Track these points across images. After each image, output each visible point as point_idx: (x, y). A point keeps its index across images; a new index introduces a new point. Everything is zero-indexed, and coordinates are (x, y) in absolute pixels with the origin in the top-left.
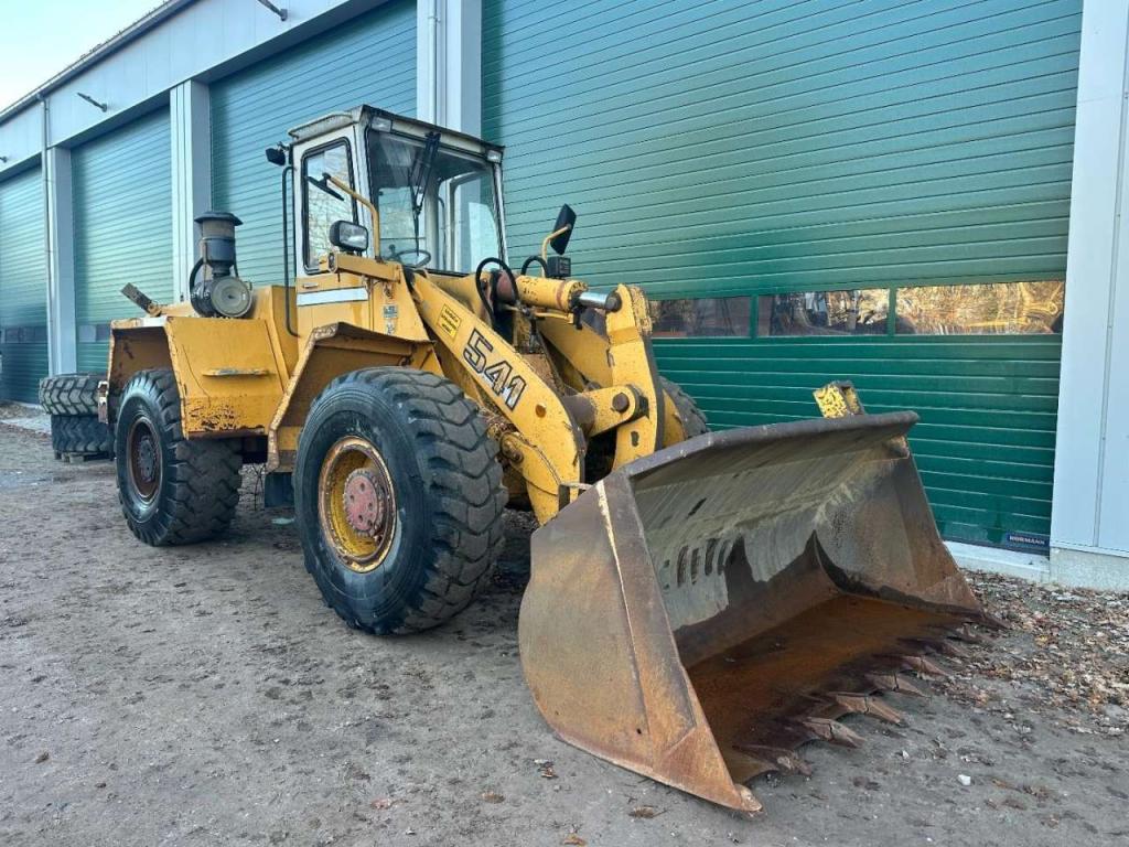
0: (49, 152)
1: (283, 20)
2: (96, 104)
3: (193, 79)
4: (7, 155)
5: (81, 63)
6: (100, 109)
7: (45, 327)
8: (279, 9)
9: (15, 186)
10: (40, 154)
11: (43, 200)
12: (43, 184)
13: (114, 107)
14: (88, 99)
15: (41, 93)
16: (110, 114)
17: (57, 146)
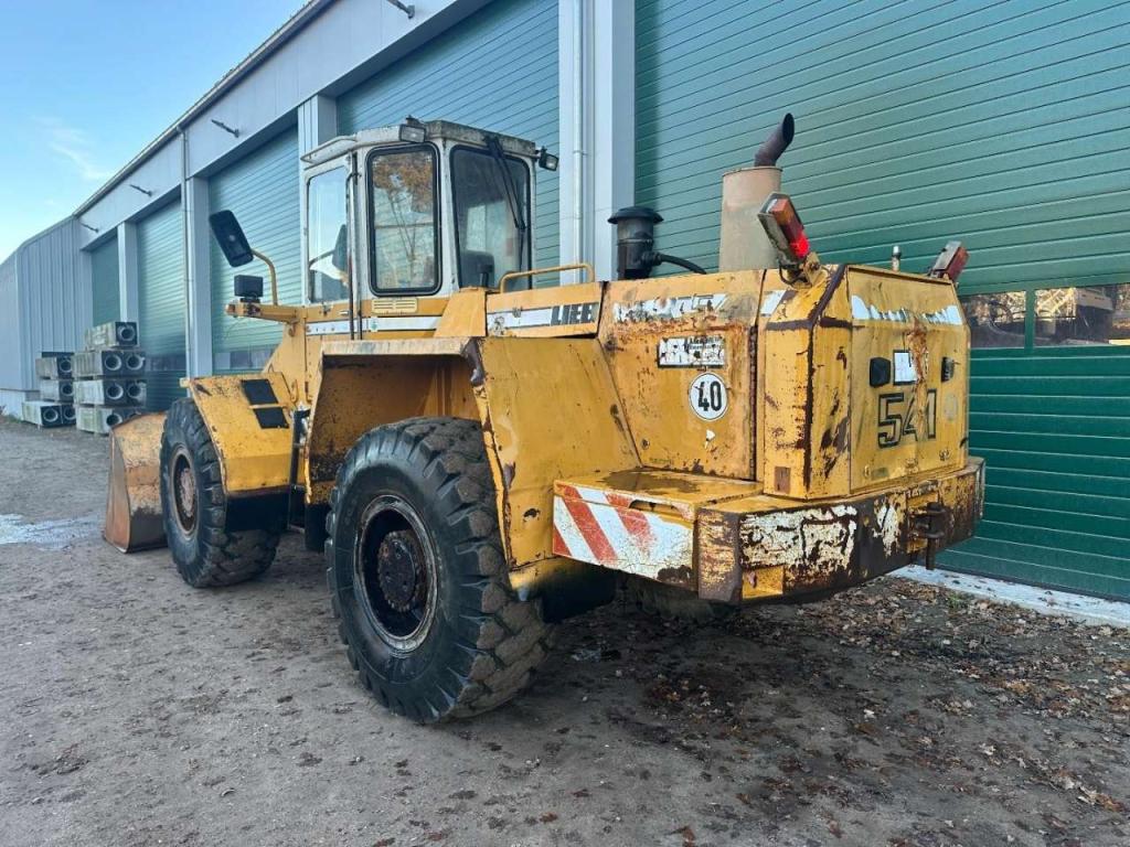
0: (188, 182)
1: (410, 17)
2: (229, 130)
3: (320, 94)
4: (152, 190)
5: (215, 91)
6: (232, 135)
7: (184, 356)
8: (406, 6)
9: (158, 219)
10: (179, 186)
11: (182, 232)
12: (182, 217)
13: (244, 133)
14: (222, 125)
15: (180, 125)
16: (242, 139)
17: (195, 176)
